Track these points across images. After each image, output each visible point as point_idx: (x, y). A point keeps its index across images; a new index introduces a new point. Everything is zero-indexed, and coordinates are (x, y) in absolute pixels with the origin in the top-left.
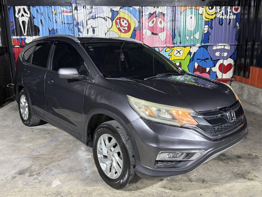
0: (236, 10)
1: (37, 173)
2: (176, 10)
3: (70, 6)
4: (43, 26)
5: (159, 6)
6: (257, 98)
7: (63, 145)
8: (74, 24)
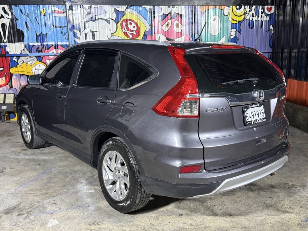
0: (269, 10)
1: (28, 212)
2: (196, 10)
3: (63, 5)
4: (29, 30)
5: (175, 6)
6: (296, 116)
7: (57, 178)
8: (68, 27)
